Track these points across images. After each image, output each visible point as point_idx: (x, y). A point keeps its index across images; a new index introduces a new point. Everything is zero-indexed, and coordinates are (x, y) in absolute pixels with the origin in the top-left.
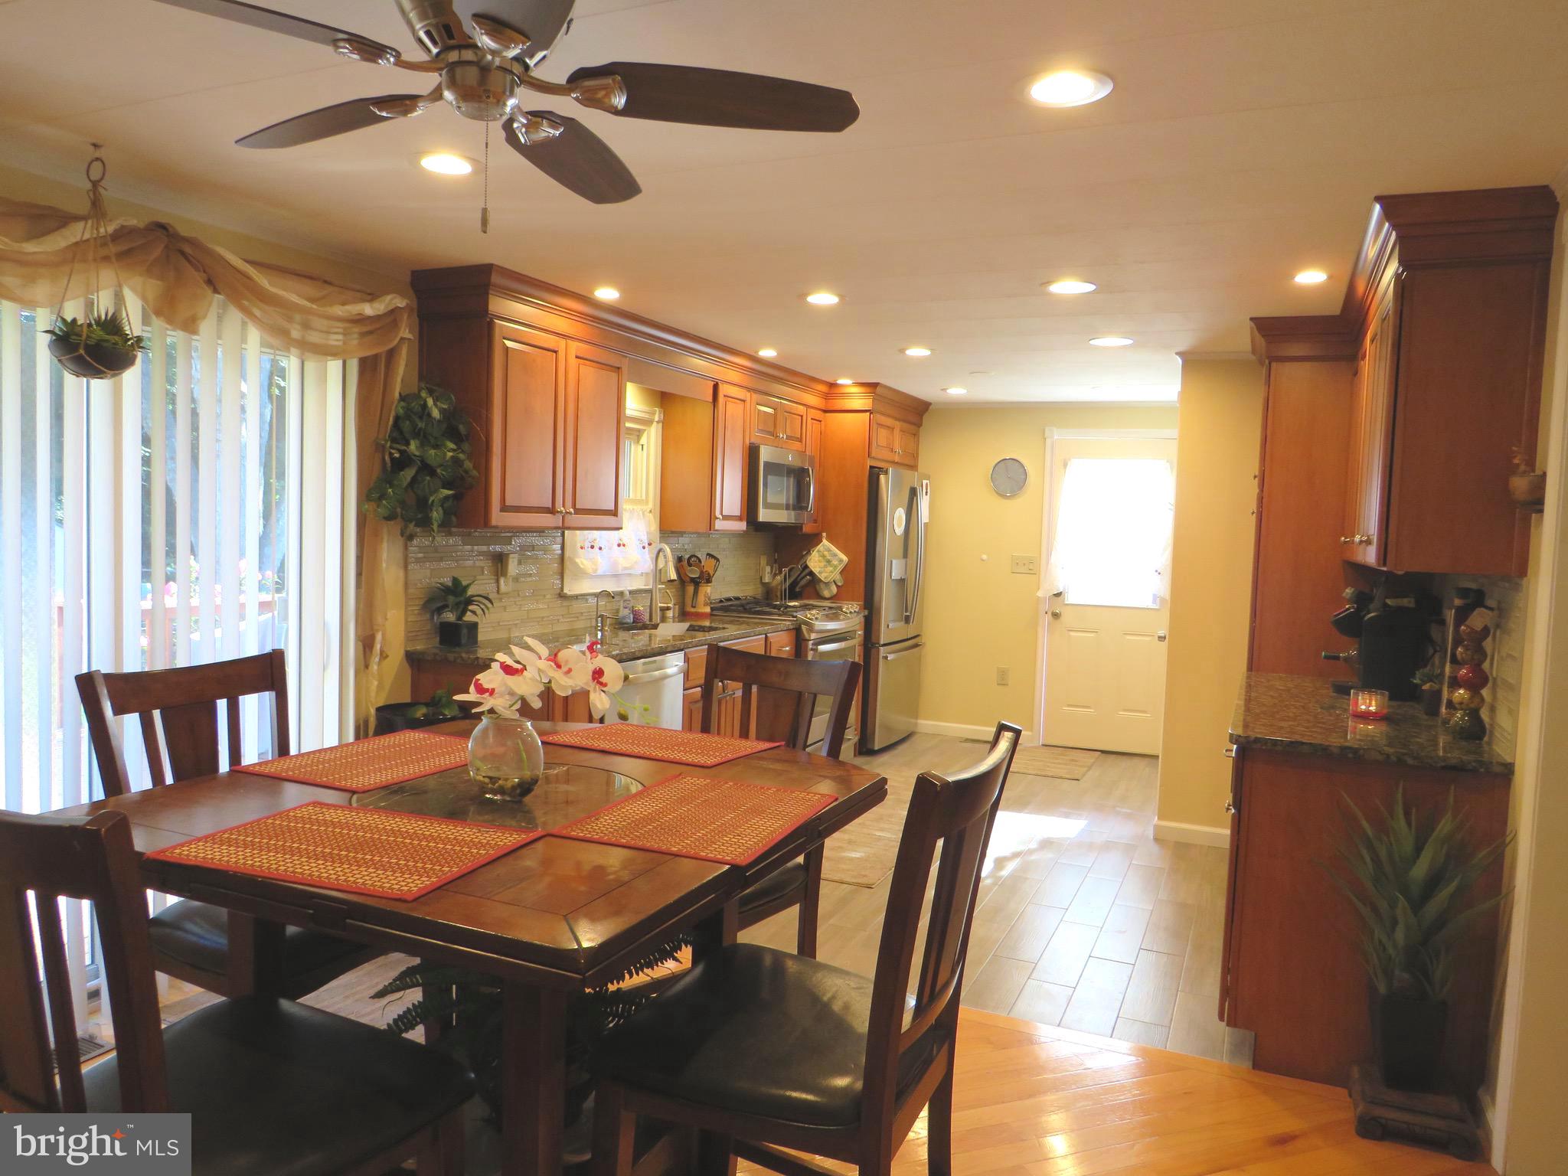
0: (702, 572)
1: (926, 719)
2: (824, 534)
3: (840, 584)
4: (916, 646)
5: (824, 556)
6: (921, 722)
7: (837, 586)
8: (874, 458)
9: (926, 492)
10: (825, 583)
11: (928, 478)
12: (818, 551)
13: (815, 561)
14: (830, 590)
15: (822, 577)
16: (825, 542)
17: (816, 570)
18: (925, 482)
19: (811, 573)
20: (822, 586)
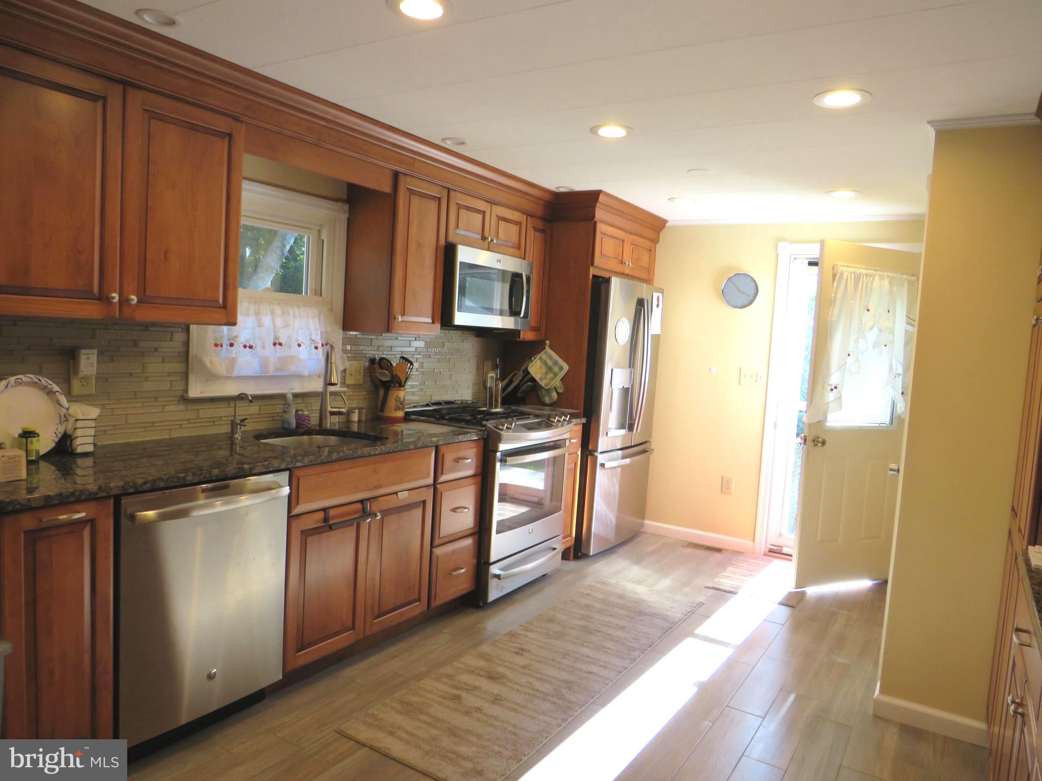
0: (392, 376)
1: (653, 520)
2: (548, 342)
3: (560, 391)
4: (645, 451)
5: (545, 363)
6: (647, 522)
7: (557, 393)
8: (596, 267)
9: (658, 305)
10: (546, 390)
11: (662, 291)
12: (541, 358)
13: (536, 368)
14: (551, 398)
15: (543, 383)
16: (547, 348)
17: (537, 377)
18: (655, 295)
19: (533, 380)
20: (544, 392)
